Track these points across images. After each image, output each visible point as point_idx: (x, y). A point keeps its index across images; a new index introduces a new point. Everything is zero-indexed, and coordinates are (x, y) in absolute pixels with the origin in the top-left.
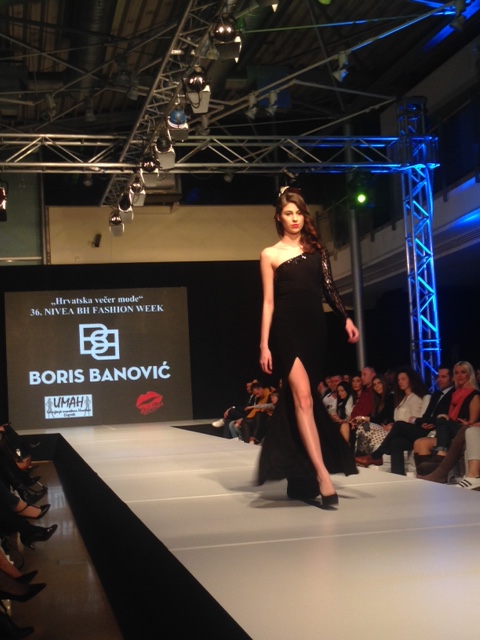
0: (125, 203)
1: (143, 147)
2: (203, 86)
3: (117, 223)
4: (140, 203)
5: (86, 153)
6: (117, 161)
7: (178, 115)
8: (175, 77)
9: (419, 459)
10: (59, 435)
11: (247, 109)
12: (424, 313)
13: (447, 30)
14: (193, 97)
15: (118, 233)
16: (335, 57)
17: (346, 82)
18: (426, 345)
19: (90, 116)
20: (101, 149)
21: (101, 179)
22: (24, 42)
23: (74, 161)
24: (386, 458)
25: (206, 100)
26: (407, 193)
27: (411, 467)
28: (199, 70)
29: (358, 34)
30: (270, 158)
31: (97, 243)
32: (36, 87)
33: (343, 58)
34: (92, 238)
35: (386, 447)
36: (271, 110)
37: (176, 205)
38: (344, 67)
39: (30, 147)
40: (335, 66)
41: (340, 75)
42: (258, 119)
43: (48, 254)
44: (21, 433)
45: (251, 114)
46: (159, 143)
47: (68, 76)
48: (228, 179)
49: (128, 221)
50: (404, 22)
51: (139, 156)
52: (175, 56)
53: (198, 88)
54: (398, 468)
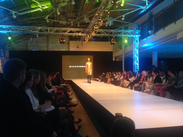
2: (101, 21)
4: (87, 41)
6: (84, 33)
7: (96, 26)
11: (106, 25)
12: (136, 62)
13: (143, 11)
16: (122, 16)
18: (136, 67)
22: (67, 12)
23: (76, 33)
26: (134, 40)
37: (92, 41)
39: (69, 31)
41: (123, 19)
51: (88, 33)
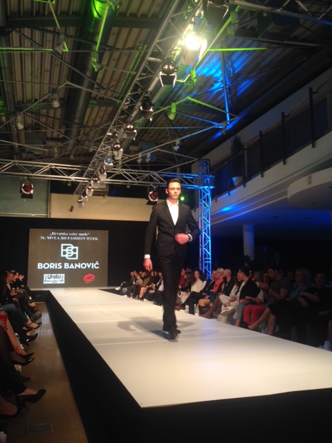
0: (84, 194)
1: (93, 172)
2: (120, 149)
3: (80, 202)
4: (91, 195)
5: (69, 173)
6: (82, 177)
8: (109, 144)
9: (200, 308)
10: (49, 291)
11: (138, 159)
12: (205, 247)
13: (219, 134)
14: (116, 153)
15: (81, 206)
16: (175, 141)
17: (178, 151)
18: (206, 260)
19: (72, 157)
20: (76, 171)
21: (75, 184)
22: (46, 125)
23: (64, 175)
24: (187, 306)
25: (121, 154)
26: (201, 197)
27: (197, 311)
28: (118, 142)
29: (184, 132)
30: (146, 179)
31: (71, 211)
32: (50, 143)
33: (178, 141)
34: (69, 208)
35: (187, 302)
36: (148, 160)
37: (106, 196)
38: (178, 145)
40: (174, 144)
41: (176, 148)
42: (142, 163)
43: (50, 213)
44: (32, 289)
45: (139, 161)
46: (100, 170)
47: (63, 140)
48: (128, 187)
49: (85, 202)
51: (92, 175)
52: (109, 136)
53: (117, 149)
54: (192, 312)
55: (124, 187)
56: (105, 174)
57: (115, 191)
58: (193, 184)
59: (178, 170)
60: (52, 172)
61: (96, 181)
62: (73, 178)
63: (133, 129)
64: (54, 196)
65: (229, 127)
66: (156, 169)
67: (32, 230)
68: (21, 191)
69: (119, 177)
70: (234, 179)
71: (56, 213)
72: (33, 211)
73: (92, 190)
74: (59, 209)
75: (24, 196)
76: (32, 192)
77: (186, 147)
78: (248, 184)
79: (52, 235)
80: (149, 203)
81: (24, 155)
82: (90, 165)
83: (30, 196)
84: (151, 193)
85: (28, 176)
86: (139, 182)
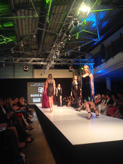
0: (46, 69)
1: (49, 60)
3: (45, 72)
4: (48, 69)
5: (40, 61)
6: (45, 62)
7: (54, 56)
8: (54, 50)
10: (35, 105)
11: (65, 55)
13: (95, 43)
14: (57, 53)
15: (45, 73)
17: (80, 51)
19: (41, 56)
20: (43, 61)
21: (42, 65)
23: (38, 62)
25: (59, 53)
28: (58, 49)
29: (82, 44)
30: (68, 62)
32: (33, 51)
33: (80, 47)
34: (41, 74)
36: (69, 55)
37: (54, 69)
38: (80, 48)
39: (32, 60)
40: (78, 48)
41: (79, 50)
42: (66, 56)
43: (34, 77)
44: (29, 104)
46: (51, 60)
47: (37, 49)
48: (62, 65)
49: (46, 72)
50: (89, 42)
51: (48, 62)
52: (54, 47)
53: (57, 52)
55: (60, 65)
56: (53, 61)
57: (57, 67)
58: (86, 63)
59: (80, 58)
60: (34, 61)
61: (50, 64)
62: (42, 63)
63: (63, 44)
64: (35, 70)
65: (99, 40)
66: (72, 58)
67: (28, 83)
68: (24, 69)
69: (58, 62)
70: (102, 60)
71: (36, 76)
72: (28, 76)
73: (49, 67)
74: (37, 75)
75: (25, 71)
76: (27, 69)
77: (83, 49)
78: (108, 62)
79: (35, 85)
80: (70, 71)
81: (24, 56)
82: (48, 58)
83: (27, 71)
84: (70, 67)
85: (26, 63)
86: (66, 63)
